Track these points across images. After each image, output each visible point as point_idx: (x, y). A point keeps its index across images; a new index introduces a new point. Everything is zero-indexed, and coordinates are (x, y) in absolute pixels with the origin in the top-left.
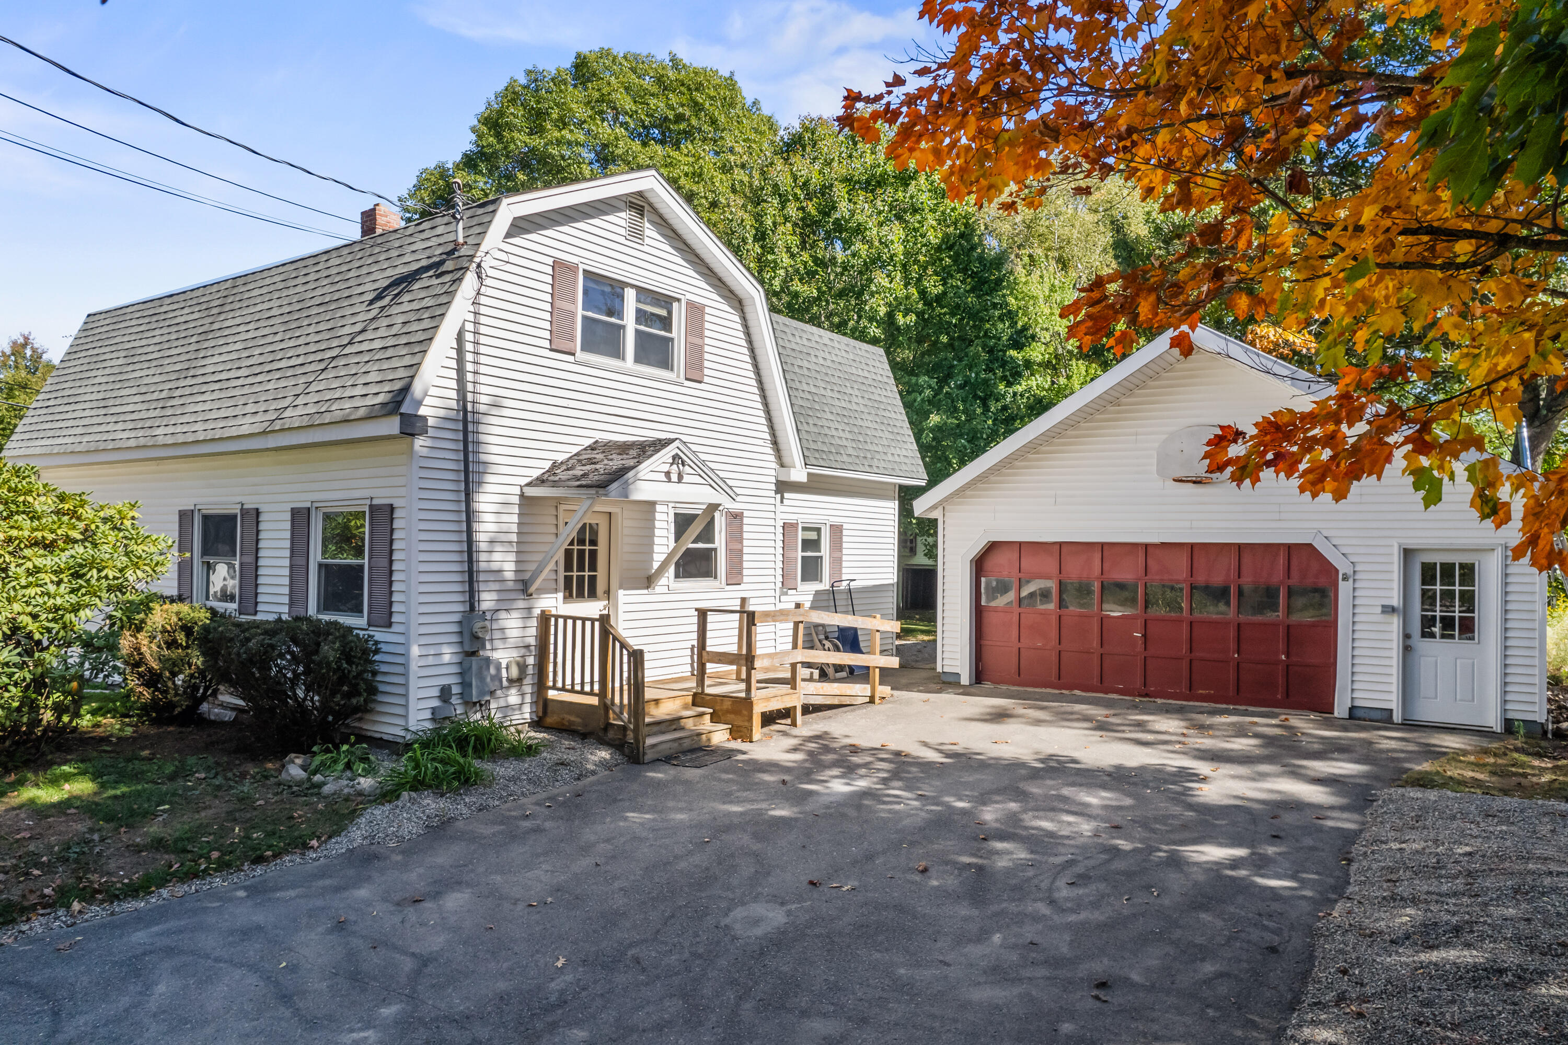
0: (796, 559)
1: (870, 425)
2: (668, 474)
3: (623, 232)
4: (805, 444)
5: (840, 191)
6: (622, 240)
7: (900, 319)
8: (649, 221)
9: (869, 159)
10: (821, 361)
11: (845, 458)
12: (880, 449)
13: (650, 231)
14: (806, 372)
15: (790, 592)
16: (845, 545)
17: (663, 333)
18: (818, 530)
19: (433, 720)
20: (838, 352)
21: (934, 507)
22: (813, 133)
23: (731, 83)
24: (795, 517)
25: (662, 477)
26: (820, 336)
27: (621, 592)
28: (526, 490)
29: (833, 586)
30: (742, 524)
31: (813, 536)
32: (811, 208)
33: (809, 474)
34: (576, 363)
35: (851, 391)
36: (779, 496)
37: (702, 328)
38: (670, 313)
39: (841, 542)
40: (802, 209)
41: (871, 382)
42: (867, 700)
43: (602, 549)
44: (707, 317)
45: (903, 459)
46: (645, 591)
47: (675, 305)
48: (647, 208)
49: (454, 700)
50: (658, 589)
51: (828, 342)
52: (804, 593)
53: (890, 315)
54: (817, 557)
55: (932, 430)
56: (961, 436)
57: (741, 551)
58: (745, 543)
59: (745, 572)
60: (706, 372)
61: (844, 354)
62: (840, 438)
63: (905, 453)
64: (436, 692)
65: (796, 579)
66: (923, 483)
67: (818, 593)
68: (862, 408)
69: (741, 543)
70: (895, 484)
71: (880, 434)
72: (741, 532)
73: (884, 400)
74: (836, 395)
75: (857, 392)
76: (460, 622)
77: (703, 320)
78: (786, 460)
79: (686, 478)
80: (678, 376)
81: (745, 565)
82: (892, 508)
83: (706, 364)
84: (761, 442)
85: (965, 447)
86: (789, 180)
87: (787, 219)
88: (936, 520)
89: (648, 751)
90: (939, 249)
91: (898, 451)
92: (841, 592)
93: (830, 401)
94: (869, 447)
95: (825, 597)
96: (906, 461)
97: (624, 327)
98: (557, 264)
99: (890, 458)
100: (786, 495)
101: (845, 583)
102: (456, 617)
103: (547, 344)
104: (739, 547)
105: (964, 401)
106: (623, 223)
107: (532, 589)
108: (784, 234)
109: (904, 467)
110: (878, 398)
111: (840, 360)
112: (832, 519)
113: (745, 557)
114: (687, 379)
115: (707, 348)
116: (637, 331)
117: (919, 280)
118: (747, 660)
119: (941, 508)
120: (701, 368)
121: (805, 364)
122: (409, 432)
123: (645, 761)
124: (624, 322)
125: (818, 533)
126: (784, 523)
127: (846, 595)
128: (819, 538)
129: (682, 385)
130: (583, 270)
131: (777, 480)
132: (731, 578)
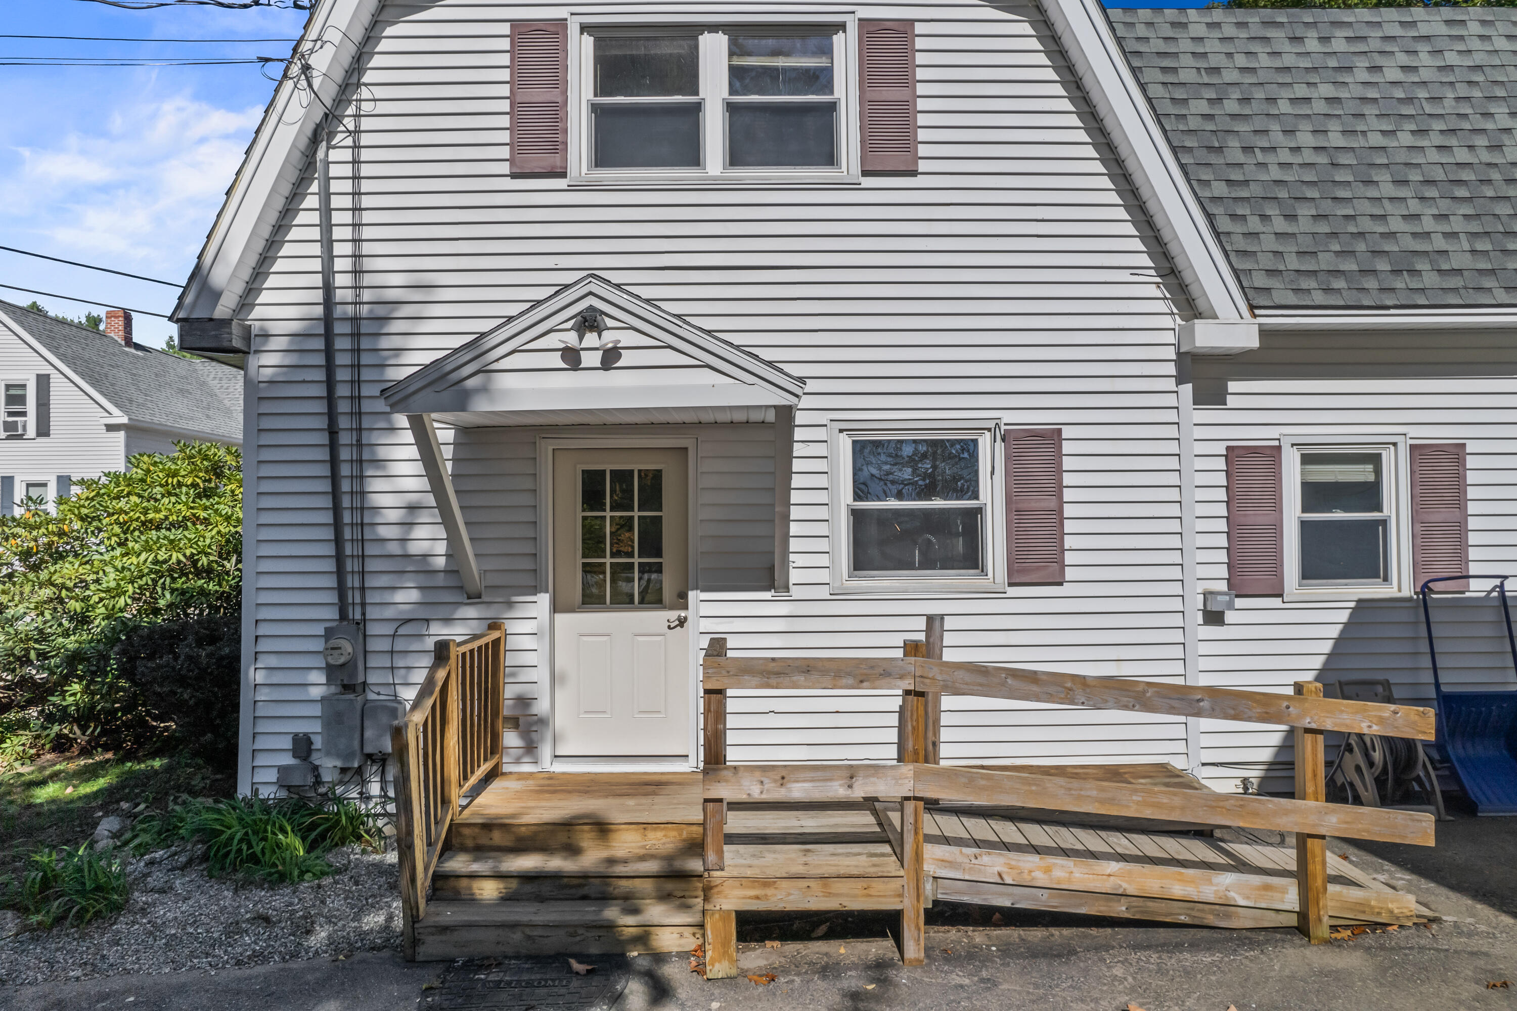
0: (1281, 527)
15: (1254, 603)
16: (1471, 493)
17: (806, 98)
18: (1375, 460)
19: (278, 784)
24: (1274, 432)
29: (1425, 590)
30: (1059, 455)
31: (1356, 473)
33: (1260, 328)
34: (572, 189)
36: (1187, 389)
37: (908, 67)
38: (825, 56)
39: (1458, 486)
43: (670, 513)
44: (921, 43)
46: (767, 595)
47: (834, 38)
50: (797, 591)
52: (1314, 605)
54: (1370, 523)
57: (1057, 512)
58: (1069, 495)
59: (1072, 557)
60: (924, 151)
64: (289, 743)
65: (1281, 575)
67: (1362, 605)
69: (1058, 495)
72: (1058, 471)
76: (325, 636)
77: (909, 52)
78: (1201, 306)
80: (849, 173)
81: (1072, 542)
83: (923, 135)
84: (1128, 276)
89: (430, 939)
95: (1402, 616)
97: (697, 106)
98: (519, 31)
101: (1480, 585)
102: (319, 629)
103: (505, 168)
104: (1052, 503)
112: (1413, 431)
113: (1069, 526)
114: (865, 173)
115: (924, 104)
116: (732, 107)
120: (909, 145)
122: (198, 345)
123: (420, 958)
124: (702, 95)
125: (1370, 467)
126: (1228, 448)
127: (1490, 616)
128: (1371, 478)
129: (855, 187)
130: (585, 28)
131: (1179, 354)
132: (1021, 571)
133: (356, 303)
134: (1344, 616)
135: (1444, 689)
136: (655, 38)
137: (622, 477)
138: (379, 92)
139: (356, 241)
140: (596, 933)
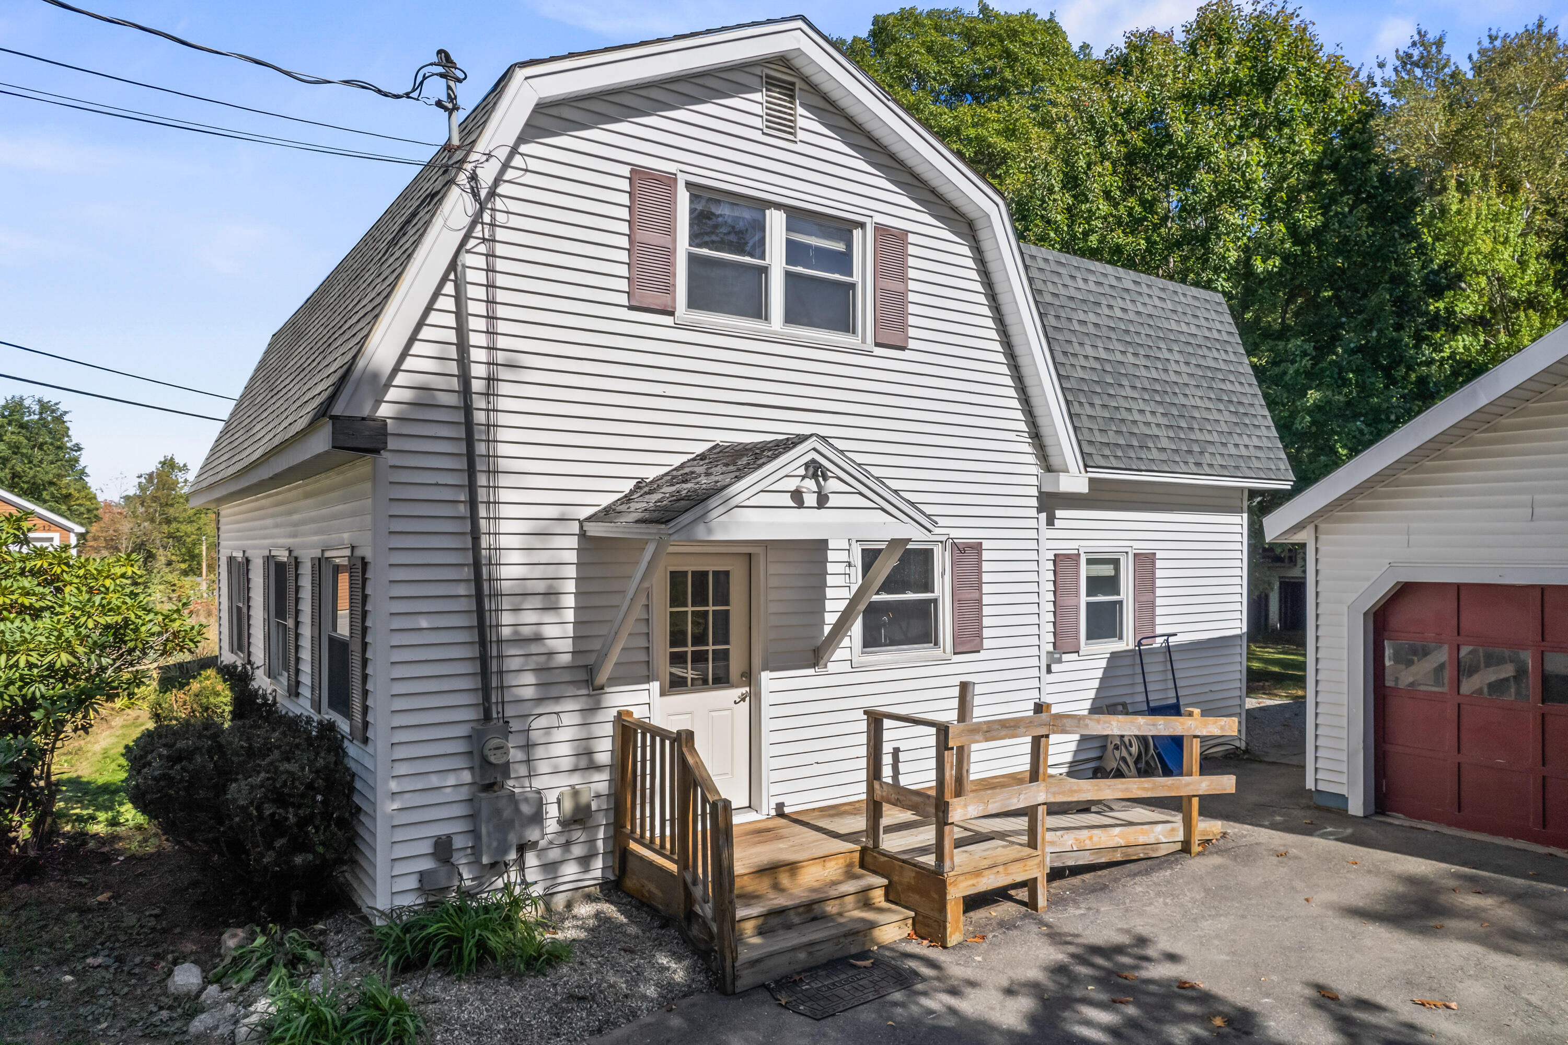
0: (1077, 607)
1: (1199, 403)
2: (797, 496)
3: (757, 122)
4: (1087, 435)
5: (1176, 110)
6: (758, 136)
7: (1259, 265)
8: (803, 105)
9: (1214, 66)
10: (1119, 313)
11: (1155, 454)
12: (1215, 437)
13: (805, 120)
14: (1091, 329)
15: (1065, 657)
16: (1159, 583)
17: (837, 277)
18: (1116, 563)
19: (421, 890)
20: (1147, 300)
21: (1300, 526)
22: (1142, 52)
23: (1052, 28)
24: (1074, 545)
25: (787, 500)
26: (1118, 279)
27: (765, 676)
28: (588, 527)
29: (1140, 644)
30: (980, 561)
31: (1107, 571)
32: (1136, 138)
33: (1091, 480)
34: (677, 326)
35: (1167, 355)
36: (1043, 516)
37: (904, 267)
38: (849, 246)
39: (1153, 579)
40: (1125, 143)
41: (1200, 341)
42: (1178, 847)
43: (736, 608)
44: (911, 250)
45: (1253, 452)
46: (811, 671)
47: (857, 234)
48: (799, 84)
49: (461, 860)
50: (831, 667)
51: (1131, 286)
52: (1092, 657)
53: (1247, 263)
54: (1115, 603)
55: (1309, 412)
56: (1355, 417)
57: (980, 601)
58: (986, 588)
59: (986, 633)
60: (912, 332)
61: (1157, 302)
62: (1148, 424)
63: (1256, 442)
64: (426, 847)
65: (1077, 638)
66: (1287, 486)
67: (1114, 656)
68: (1186, 379)
69: (980, 589)
70: (1242, 489)
71: (1216, 416)
72: (980, 572)
73: (1222, 366)
74: (1143, 361)
75: (1177, 357)
76: (469, 737)
77: (904, 255)
78: (1055, 461)
79: (833, 501)
80: (864, 341)
81: (986, 622)
82: (1238, 523)
83: (912, 320)
84: (1012, 436)
85: (1361, 432)
86: (1108, 108)
87: (1105, 157)
88: (1303, 546)
90: (1319, 166)
91: (1246, 440)
92: (1153, 652)
93: (1131, 370)
94: (1198, 435)
95: (1128, 661)
96: (1260, 454)
97: (765, 270)
98: (638, 175)
99: (1233, 450)
100: (1059, 513)
101: (1160, 640)
102: (463, 731)
103: (623, 299)
104: (975, 595)
105: (1358, 371)
106: (757, 109)
107: (602, 678)
108: (1100, 175)
109: (1255, 464)
110: (1212, 364)
111: (1150, 310)
112: (1137, 545)
113: (986, 611)
114: (877, 345)
115: (912, 297)
116: (788, 275)
117: (1288, 212)
118: (937, 807)
119: (1310, 529)
120: (903, 327)
121: (1092, 318)
122: (349, 445)
123: (738, 990)
124: (767, 261)
125: (1112, 566)
126: (1055, 555)
127: (1161, 658)
128: (1112, 573)
129: (869, 354)
130: (688, 185)
131: (1040, 492)
132: (963, 643)
133: (488, 410)
134: (1104, 663)
135: (1151, 705)
136: (719, 201)
137: (700, 577)
138: (513, 206)
139: (491, 348)
140: (850, 939)
